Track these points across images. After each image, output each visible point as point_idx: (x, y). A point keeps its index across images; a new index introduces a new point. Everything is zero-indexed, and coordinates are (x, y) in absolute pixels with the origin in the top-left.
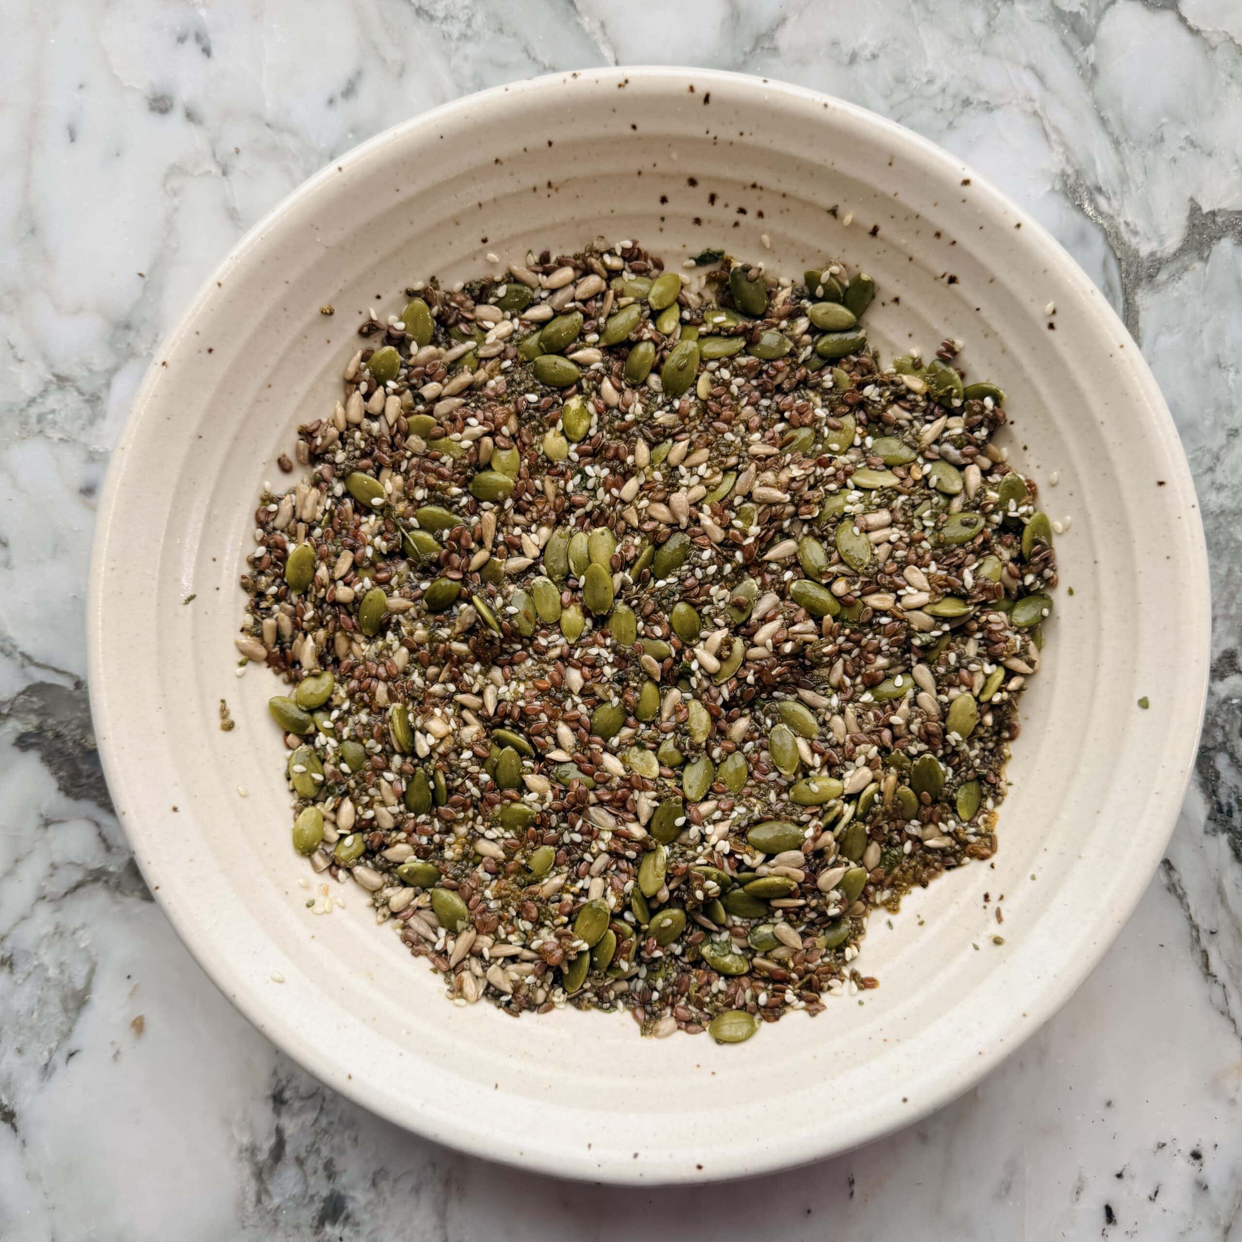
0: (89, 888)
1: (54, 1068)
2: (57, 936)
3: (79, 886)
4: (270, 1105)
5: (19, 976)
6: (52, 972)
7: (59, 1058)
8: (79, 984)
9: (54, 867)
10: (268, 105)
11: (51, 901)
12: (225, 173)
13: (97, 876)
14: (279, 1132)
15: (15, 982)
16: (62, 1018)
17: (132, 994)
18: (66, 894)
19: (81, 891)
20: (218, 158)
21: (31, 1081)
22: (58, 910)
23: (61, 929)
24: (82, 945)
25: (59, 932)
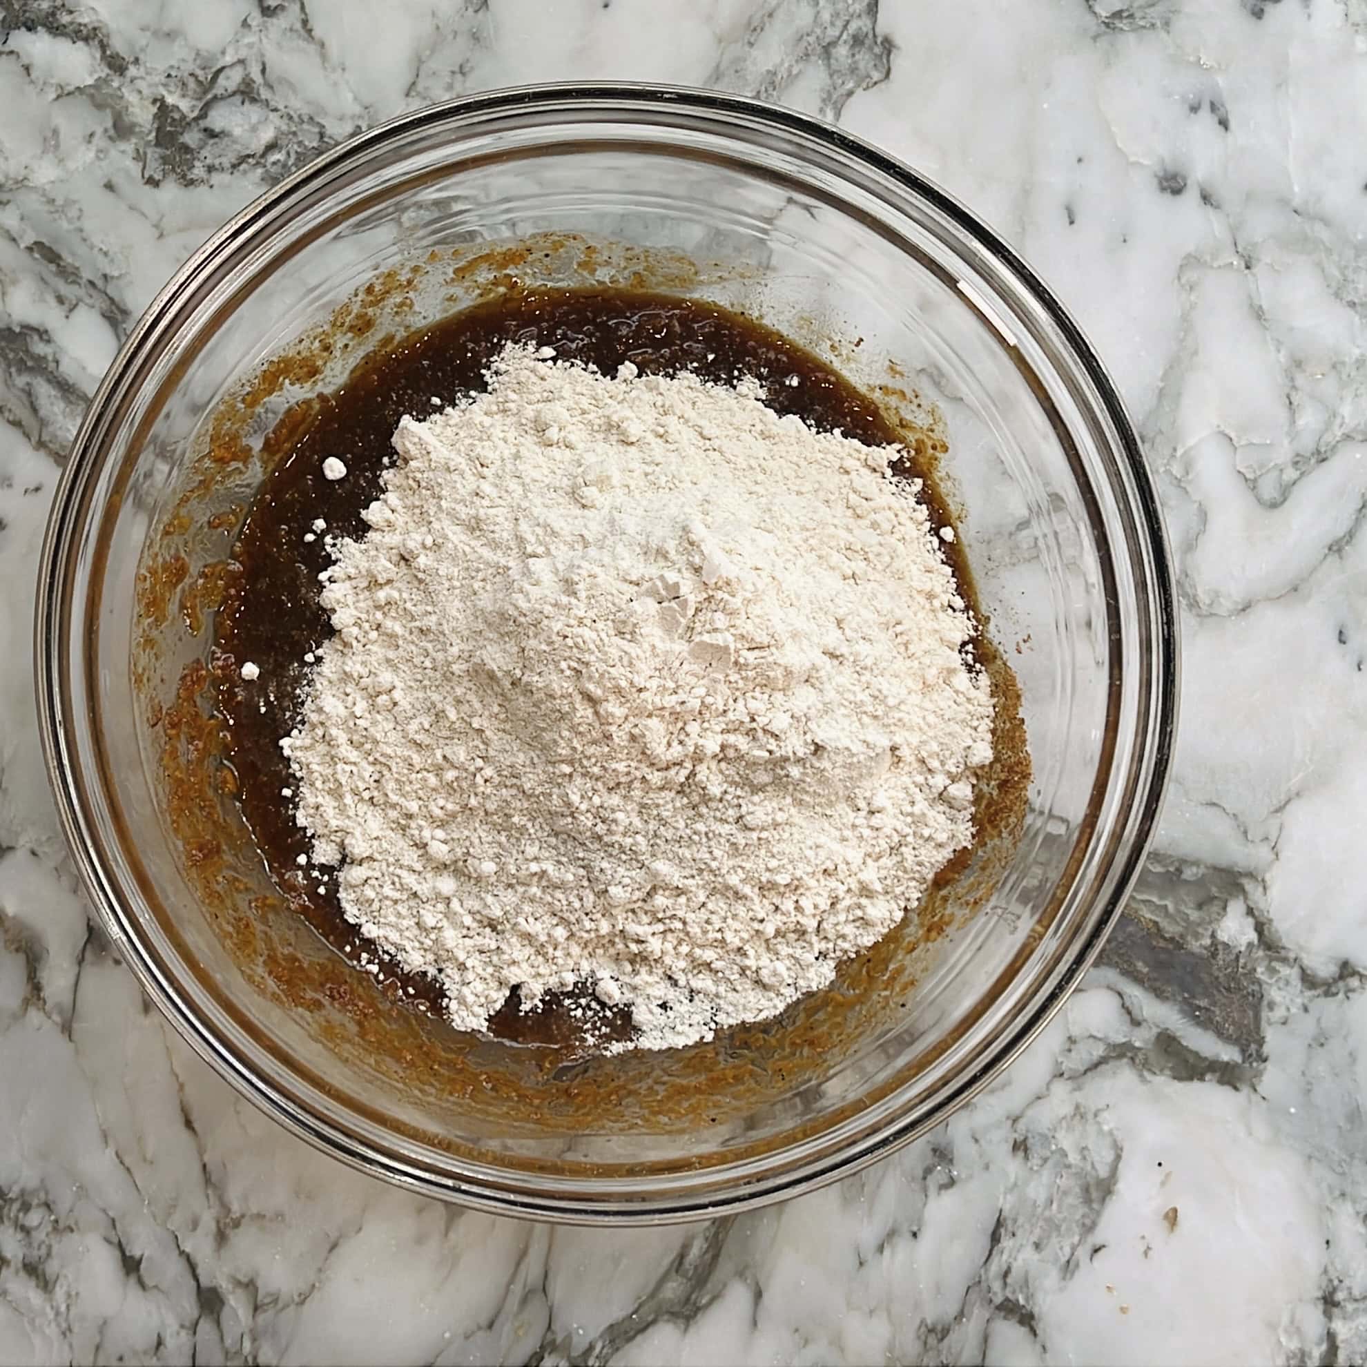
0: (1112, 1064)
1: (1077, 1265)
2: (1078, 1117)
3: (1102, 1061)
4: (1321, 1307)
5: (1035, 1161)
6: (1073, 1158)
7: (1083, 1254)
8: (1103, 1172)
9: (1071, 1040)
10: (1296, 189)
11: (1070, 1078)
12: (1248, 267)
13: (1121, 1052)
14: (1331, 1337)
15: (1031, 1169)
16: (1083, 1210)
17: (1163, 1184)
18: (1085, 1072)
19: (1103, 1067)
20: (1240, 249)
21: (1050, 1279)
22: (1079, 1088)
23: (1082, 1110)
24: (1106, 1128)
25: (1079, 1113)
